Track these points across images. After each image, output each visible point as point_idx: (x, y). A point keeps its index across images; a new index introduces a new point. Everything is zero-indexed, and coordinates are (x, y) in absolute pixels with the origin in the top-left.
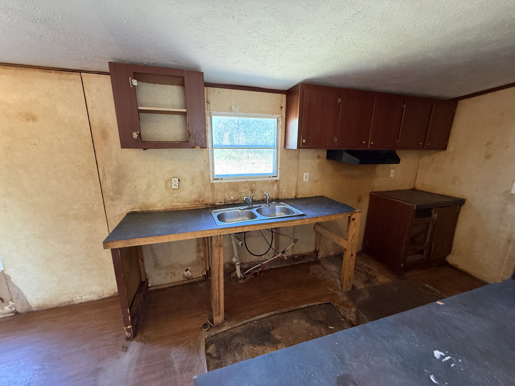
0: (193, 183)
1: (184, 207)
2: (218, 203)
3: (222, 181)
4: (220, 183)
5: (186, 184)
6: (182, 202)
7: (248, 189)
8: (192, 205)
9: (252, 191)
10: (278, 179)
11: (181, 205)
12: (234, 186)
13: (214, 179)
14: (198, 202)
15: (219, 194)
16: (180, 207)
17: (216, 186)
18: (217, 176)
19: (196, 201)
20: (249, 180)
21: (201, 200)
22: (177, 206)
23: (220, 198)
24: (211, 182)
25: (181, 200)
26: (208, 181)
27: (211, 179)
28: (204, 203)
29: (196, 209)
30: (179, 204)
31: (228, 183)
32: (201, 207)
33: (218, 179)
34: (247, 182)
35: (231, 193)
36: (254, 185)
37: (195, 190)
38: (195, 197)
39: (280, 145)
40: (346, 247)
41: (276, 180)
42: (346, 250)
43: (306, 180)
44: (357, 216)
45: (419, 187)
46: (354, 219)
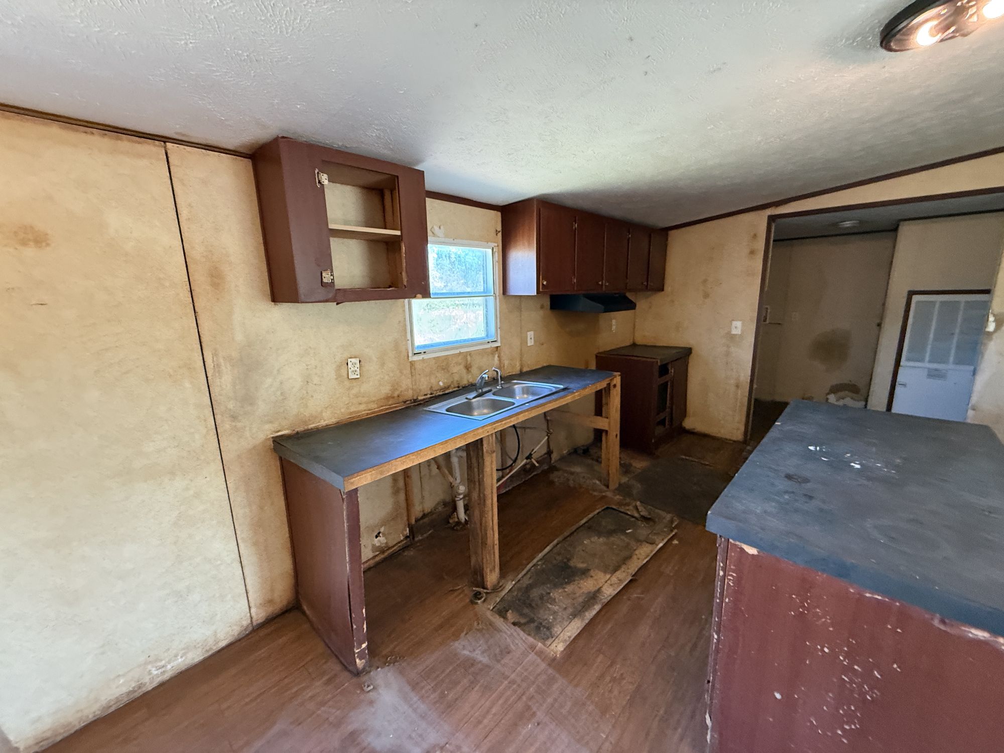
0: (383, 364)
1: (369, 412)
2: (422, 396)
3: (426, 357)
4: (423, 360)
5: (372, 368)
6: (367, 403)
7: (462, 367)
8: (382, 406)
9: (468, 368)
10: (498, 344)
11: (365, 409)
12: (443, 364)
13: (415, 354)
14: (391, 399)
15: (422, 380)
16: (364, 412)
17: (418, 366)
18: (419, 347)
19: (388, 398)
20: (463, 350)
21: (396, 394)
22: (359, 412)
23: (424, 385)
24: (410, 359)
25: (365, 399)
26: (406, 357)
27: (410, 354)
28: (401, 399)
29: (391, 412)
30: (362, 407)
31: (434, 358)
32: (396, 407)
33: (420, 353)
34: (460, 353)
35: (439, 375)
36: (469, 358)
37: (387, 377)
38: (386, 390)
39: (499, 290)
40: (606, 428)
41: (497, 347)
42: (607, 432)
43: (530, 343)
44: (617, 380)
45: (639, 341)
46: (615, 386)
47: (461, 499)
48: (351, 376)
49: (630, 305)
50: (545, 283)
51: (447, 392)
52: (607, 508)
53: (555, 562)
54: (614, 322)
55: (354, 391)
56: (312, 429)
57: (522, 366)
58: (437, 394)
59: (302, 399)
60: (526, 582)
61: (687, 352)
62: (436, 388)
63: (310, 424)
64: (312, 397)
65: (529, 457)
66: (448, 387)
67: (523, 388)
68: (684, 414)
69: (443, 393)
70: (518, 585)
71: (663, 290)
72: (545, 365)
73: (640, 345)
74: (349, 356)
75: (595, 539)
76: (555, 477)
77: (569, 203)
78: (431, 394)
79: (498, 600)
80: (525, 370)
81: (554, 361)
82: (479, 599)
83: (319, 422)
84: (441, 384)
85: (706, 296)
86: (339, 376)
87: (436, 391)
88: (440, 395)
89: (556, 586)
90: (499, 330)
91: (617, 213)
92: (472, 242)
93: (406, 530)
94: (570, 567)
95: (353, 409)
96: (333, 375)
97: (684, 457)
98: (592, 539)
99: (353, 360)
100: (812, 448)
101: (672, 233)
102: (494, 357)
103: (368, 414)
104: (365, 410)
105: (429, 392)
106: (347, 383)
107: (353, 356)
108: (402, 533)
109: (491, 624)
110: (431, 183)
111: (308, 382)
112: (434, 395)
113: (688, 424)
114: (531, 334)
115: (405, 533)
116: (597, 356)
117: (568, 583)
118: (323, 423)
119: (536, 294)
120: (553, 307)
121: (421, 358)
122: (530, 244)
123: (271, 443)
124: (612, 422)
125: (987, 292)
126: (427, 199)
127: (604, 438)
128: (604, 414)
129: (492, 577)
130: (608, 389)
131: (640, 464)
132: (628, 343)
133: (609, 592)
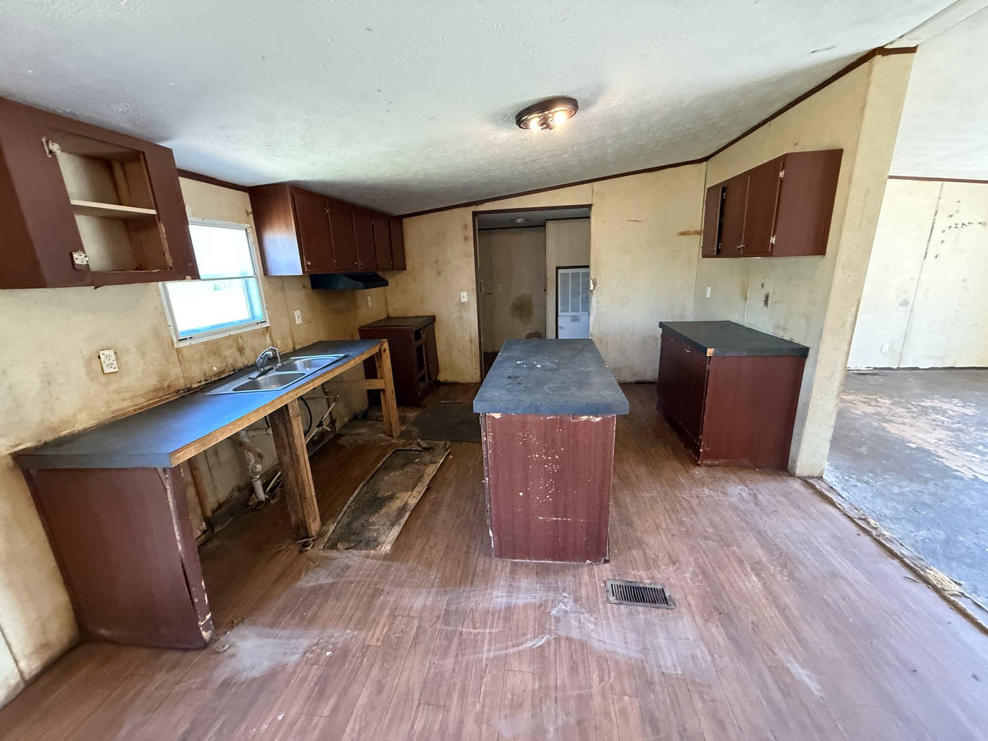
0: (144, 355)
1: (137, 407)
2: (195, 384)
3: (193, 342)
4: (190, 346)
5: (132, 359)
6: (131, 398)
7: (234, 349)
8: (151, 400)
9: (241, 350)
10: (268, 324)
11: (130, 404)
12: (213, 348)
13: (180, 340)
14: (161, 391)
15: (193, 367)
16: (130, 409)
17: (186, 353)
18: (182, 333)
19: (156, 390)
20: (232, 333)
21: (165, 385)
22: (124, 409)
23: (196, 373)
24: (176, 346)
25: (127, 395)
26: (170, 345)
27: (175, 341)
28: (172, 390)
29: (164, 404)
30: (126, 404)
31: (203, 343)
32: (168, 398)
33: (186, 339)
34: (230, 336)
35: (211, 360)
36: (240, 340)
37: (151, 368)
38: (152, 381)
39: (260, 272)
40: (383, 387)
41: (267, 327)
42: (384, 390)
43: (299, 321)
44: (386, 346)
45: (392, 315)
46: (385, 350)
47: (258, 479)
48: (107, 370)
49: (384, 283)
50: (309, 263)
51: (222, 377)
52: (396, 451)
53: (365, 499)
54: (369, 298)
55: (113, 387)
56: (65, 436)
57: (294, 343)
58: (213, 380)
59: (44, 402)
60: (345, 520)
61: (432, 320)
62: (211, 374)
63: (62, 431)
64: (59, 399)
65: (320, 424)
66: (223, 372)
67: (304, 362)
68: (437, 370)
69: (219, 378)
70: (339, 525)
71: (405, 269)
72: (315, 341)
73: (393, 318)
74: (100, 348)
75: (392, 474)
76: (342, 441)
77: (318, 190)
78: (206, 381)
79: (326, 540)
80: (297, 347)
81: (323, 337)
82: (308, 546)
83: (74, 427)
84: (215, 369)
85: (439, 273)
86: (89, 372)
87: (210, 376)
88: (215, 381)
89: (371, 514)
90: (266, 310)
91: (361, 202)
92: (222, 222)
93: (203, 525)
94: (379, 498)
95: (115, 407)
96: (82, 370)
97: (443, 402)
98: (391, 475)
99: (107, 352)
100: (518, 362)
101: (406, 221)
102: (266, 337)
103: (135, 410)
104: (131, 406)
105: (203, 379)
106: (102, 378)
107: (104, 348)
108: (198, 529)
109: (327, 558)
110: (181, 161)
111: (49, 382)
112: (209, 381)
113: (442, 377)
114: (297, 313)
115: (202, 528)
116: (360, 330)
117: (381, 508)
118: (79, 427)
119: (302, 274)
120: (314, 286)
121: (188, 344)
122: (287, 226)
123: (10, 460)
124: (386, 381)
125: (588, 267)
126: (180, 178)
127: (382, 397)
128: (379, 376)
129: (315, 526)
130: (379, 354)
131: (412, 414)
132: (384, 317)
133: (413, 502)
